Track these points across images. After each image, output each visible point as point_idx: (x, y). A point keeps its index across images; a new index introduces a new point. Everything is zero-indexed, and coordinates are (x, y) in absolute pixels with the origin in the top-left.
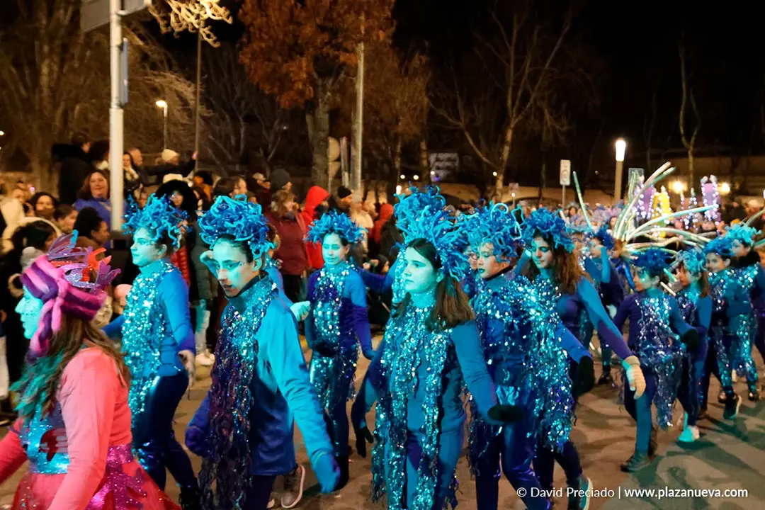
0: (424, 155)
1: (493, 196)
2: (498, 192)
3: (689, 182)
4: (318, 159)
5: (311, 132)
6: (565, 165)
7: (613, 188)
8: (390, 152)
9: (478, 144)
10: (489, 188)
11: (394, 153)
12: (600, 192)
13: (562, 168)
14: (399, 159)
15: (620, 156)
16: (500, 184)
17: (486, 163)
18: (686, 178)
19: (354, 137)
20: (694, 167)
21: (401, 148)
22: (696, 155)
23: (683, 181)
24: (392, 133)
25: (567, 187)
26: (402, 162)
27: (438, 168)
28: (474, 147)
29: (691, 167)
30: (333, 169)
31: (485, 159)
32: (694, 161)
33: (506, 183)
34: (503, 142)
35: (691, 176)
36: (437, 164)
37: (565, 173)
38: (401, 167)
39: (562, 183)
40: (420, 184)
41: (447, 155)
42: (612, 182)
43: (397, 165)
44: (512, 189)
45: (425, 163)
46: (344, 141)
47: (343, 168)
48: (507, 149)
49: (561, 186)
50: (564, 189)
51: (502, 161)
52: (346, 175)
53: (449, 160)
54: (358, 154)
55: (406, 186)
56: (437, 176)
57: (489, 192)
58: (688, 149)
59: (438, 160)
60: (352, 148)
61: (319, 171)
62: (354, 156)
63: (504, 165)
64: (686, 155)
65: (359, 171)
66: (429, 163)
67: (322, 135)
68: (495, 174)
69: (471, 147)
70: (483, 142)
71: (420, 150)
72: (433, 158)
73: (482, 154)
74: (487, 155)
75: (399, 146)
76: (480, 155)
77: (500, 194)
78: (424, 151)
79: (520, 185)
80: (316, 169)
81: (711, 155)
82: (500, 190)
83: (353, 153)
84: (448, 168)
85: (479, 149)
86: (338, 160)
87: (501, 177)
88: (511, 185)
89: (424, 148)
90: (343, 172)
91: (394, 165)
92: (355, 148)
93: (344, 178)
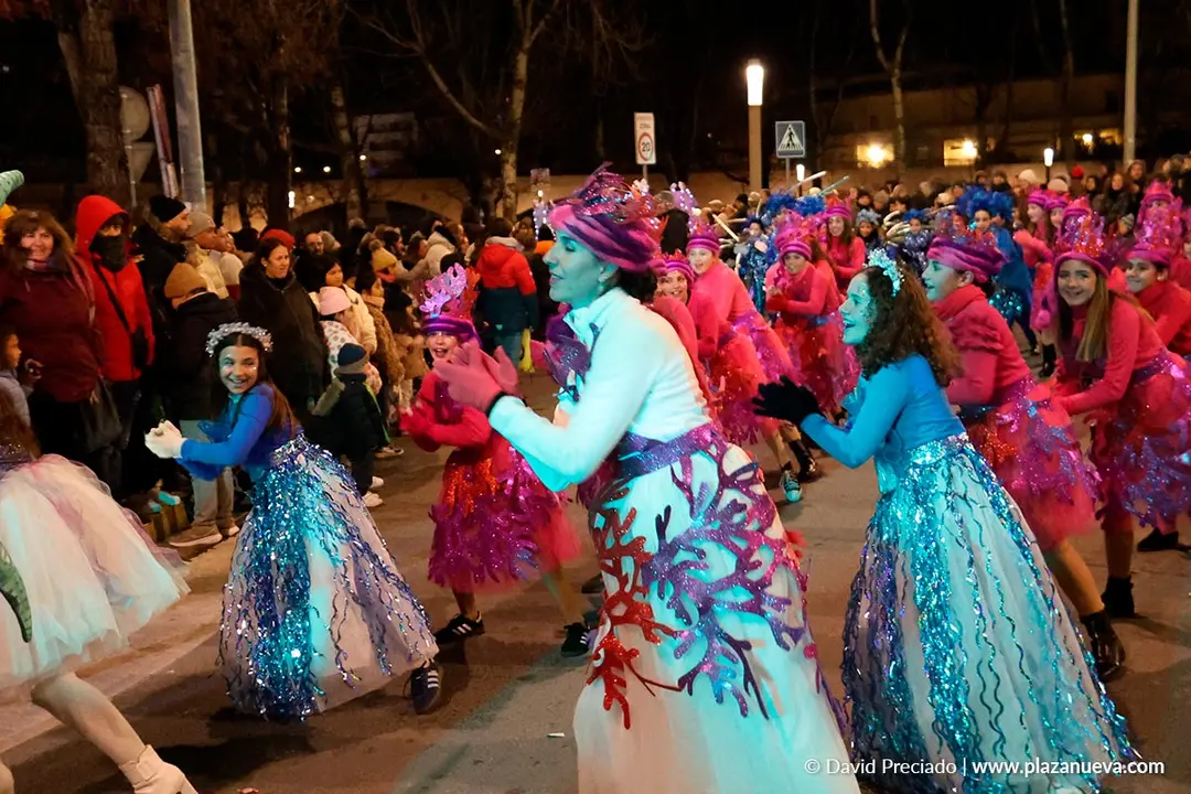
0: (342, 119)
1: (496, 201)
2: (508, 190)
3: (895, 142)
4: (99, 136)
5: (73, 74)
6: (645, 124)
7: (747, 166)
8: (265, 116)
9: (456, 88)
10: (488, 183)
11: (274, 116)
12: (719, 175)
13: (639, 131)
14: (288, 130)
15: (755, 97)
16: (510, 173)
17: (477, 129)
18: (890, 134)
19: (181, 86)
20: (906, 109)
21: (289, 105)
22: (907, 86)
23: (885, 143)
24: (265, 73)
25: (649, 166)
26: (291, 136)
27: (374, 147)
28: (450, 96)
29: (899, 114)
30: (137, 160)
31: (474, 121)
32: (904, 99)
33: (522, 171)
34: (511, 81)
35: (901, 129)
36: (371, 137)
37: (646, 140)
38: (294, 148)
39: (640, 161)
40: (337, 184)
41: (391, 118)
42: (744, 152)
43: (285, 142)
44: (536, 182)
45: (345, 136)
46: (156, 94)
47: (160, 154)
48: (519, 95)
49: (640, 167)
50: (645, 170)
51: (512, 125)
52: (168, 171)
53: (395, 127)
54: (191, 120)
55: (308, 188)
56: (372, 162)
57: (490, 191)
58: (891, 75)
59: (370, 129)
60: (178, 107)
61: (104, 165)
62: (186, 128)
63: (516, 132)
64: (888, 88)
65: (199, 160)
66: (353, 135)
67: (103, 78)
68: (498, 152)
69: (441, 95)
70: (466, 84)
71: (333, 109)
72: (361, 122)
73: (468, 110)
74: (478, 114)
75: (285, 100)
76: (464, 112)
77: (513, 195)
78: (341, 109)
79: (552, 174)
80: (99, 159)
81: (936, 84)
82: (510, 185)
83: (182, 119)
84: (393, 146)
85: (461, 102)
86: (148, 136)
87: (512, 158)
88: (533, 172)
89: (340, 103)
90: (163, 164)
91: (278, 142)
92: (184, 107)
93: (164, 178)
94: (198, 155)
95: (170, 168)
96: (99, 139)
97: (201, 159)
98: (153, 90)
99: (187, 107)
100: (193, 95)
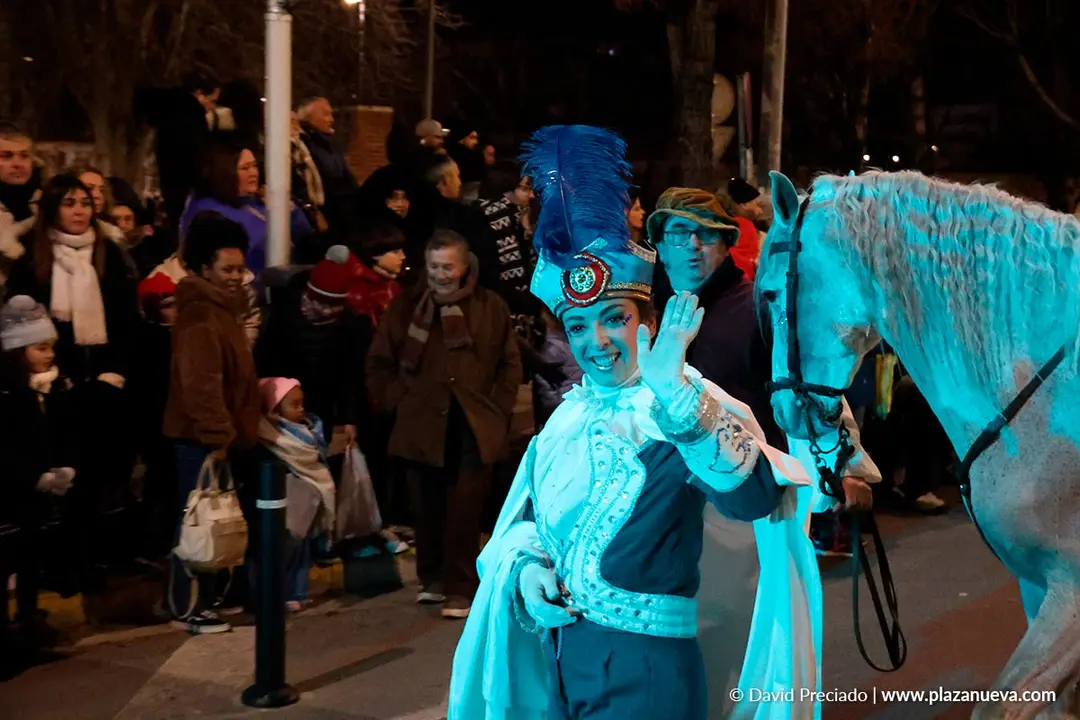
0: (920, 110)
4: (692, 123)
5: (675, 62)
8: (845, 105)
9: (1047, 81)
14: (866, 120)
19: (770, 74)
21: (870, 96)
24: (851, 63)
27: (947, 137)
28: (1039, 89)
30: (720, 139)
31: (1063, 115)
36: (948, 128)
43: (861, 133)
45: (921, 127)
46: (745, 82)
47: (742, 140)
52: (747, 156)
53: (972, 119)
54: (775, 110)
59: (947, 120)
60: (764, 96)
61: (691, 148)
62: (768, 115)
65: (777, 147)
66: (930, 125)
67: (700, 68)
69: (1030, 88)
71: (910, 98)
72: (939, 113)
73: (1058, 103)
74: (1070, 108)
75: (866, 92)
76: (1053, 106)
78: (920, 99)
80: (687, 143)
83: (766, 107)
85: (1051, 96)
86: (731, 121)
89: (919, 93)
90: (742, 149)
91: (855, 132)
92: (769, 96)
93: (742, 162)
94: (776, 142)
95: (749, 155)
96: (690, 123)
97: (778, 147)
98: (742, 78)
99: (771, 96)
100: (779, 84)
